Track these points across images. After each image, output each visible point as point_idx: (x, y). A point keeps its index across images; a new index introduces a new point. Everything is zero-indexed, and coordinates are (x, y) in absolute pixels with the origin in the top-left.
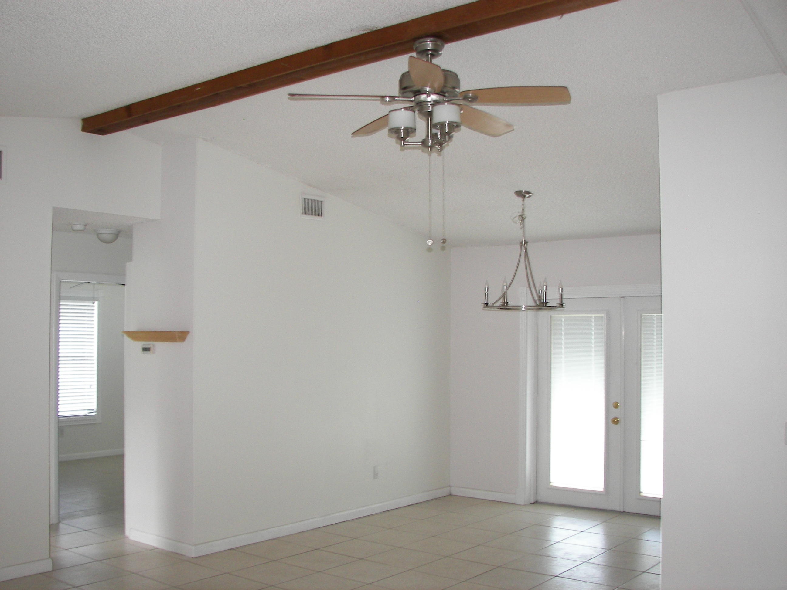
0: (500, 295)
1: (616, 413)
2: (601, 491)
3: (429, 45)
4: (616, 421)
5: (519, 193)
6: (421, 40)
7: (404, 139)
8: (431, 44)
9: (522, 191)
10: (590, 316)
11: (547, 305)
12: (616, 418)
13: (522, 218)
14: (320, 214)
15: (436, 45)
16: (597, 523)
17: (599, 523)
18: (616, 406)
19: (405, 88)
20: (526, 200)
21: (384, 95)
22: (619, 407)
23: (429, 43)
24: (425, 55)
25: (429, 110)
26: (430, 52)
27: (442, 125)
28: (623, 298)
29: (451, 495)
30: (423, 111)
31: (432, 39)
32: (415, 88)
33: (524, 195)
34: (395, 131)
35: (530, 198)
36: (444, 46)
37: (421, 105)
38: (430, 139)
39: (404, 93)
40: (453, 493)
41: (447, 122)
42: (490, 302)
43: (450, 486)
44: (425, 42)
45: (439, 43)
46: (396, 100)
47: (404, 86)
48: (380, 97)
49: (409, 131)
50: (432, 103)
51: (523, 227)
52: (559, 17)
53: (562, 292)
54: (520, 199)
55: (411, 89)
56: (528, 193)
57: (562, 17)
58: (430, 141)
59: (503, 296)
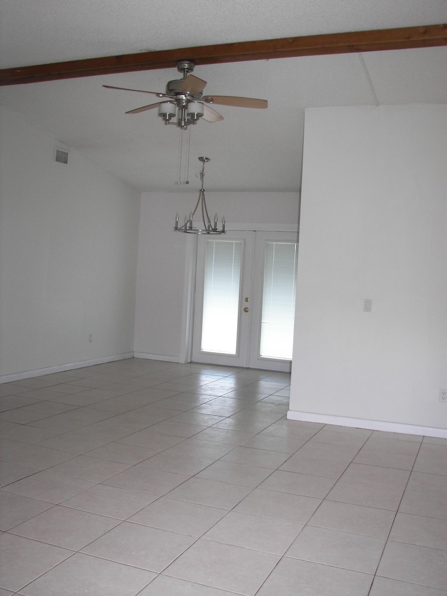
0: (184, 224)
1: (246, 305)
2: (234, 355)
3: (186, 66)
4: (246, 310)
5: (201, 159)
6: (181, 62)
7: (168, 120)
8: (187, 65)
9: (204, 158)
10: (232, 242)
11: (217, 231)
12: (247, 308)
13: (202, 175)
14: (66, 162)
15: (191, 66)
16: (232, 373)
17: (232, 374)
18: (247, 300)
19: (171, 90)
20: (206, 163)
21: (159, 93)
22: (249, 302)
23: (186, 64)
24: (183, 71)
25: (184, 105)
26: (186, 70)
27: (192, 115)
28: (255, 232)
29: (134, 358)
30: (181, 105)
31: (188, 62)
32: (177, 91)
33: (204, 160)
34: (163, 115)
35: (208, 162)
36: (195, 66)
37: (179, 101)
38: (183, 122)
39: (170, 92)
40: (135, 356)
41: (196, 113)
42: (179, 226)
43: (133, 352)
44: (184, 63)
45: (192, 65)
46: (166, 97)
47: (170, 88)
48: (156, 94)
49: (171, 116)
50: (186, 100)
51: (203, 181)
52: (267, 60)
53: (225, 223)
54: (202, 163)
55: (175, 91)
56: (207, 159)
57: (268, 60)
58: (183, 123)
59: (184, 225)
